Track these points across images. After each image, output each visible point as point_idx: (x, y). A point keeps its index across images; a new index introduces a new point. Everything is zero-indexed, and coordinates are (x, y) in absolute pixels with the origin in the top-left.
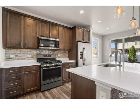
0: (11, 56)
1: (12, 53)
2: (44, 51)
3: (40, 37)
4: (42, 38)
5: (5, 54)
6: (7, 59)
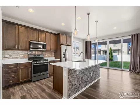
0: (6, 56)
2: (34, 52)
3: (31, 42)
5: (3, 54)
6: (3, 58)
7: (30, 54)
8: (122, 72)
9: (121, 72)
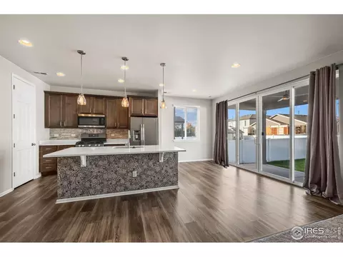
1: (57, 133)
4: (83, 115)
5: (50, 133)
6: (53, 138)
7: (85, 133)
8: (292, 192)
9: (288, 188)
